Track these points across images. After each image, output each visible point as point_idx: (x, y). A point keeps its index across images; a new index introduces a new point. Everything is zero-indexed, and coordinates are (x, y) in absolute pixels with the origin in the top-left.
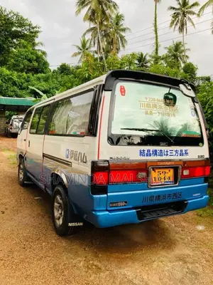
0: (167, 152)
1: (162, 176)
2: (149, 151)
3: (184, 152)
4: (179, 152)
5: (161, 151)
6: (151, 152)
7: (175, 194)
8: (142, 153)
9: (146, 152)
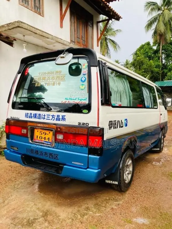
0: (44, 116)
1: (43, 136)
2: (31, 114)
3: (61, 117)
4: (56, 117)
5: (40, 114)
6: (33, 115)
7: (51, 154)
8: (26, 115)
9: (29, 115)
